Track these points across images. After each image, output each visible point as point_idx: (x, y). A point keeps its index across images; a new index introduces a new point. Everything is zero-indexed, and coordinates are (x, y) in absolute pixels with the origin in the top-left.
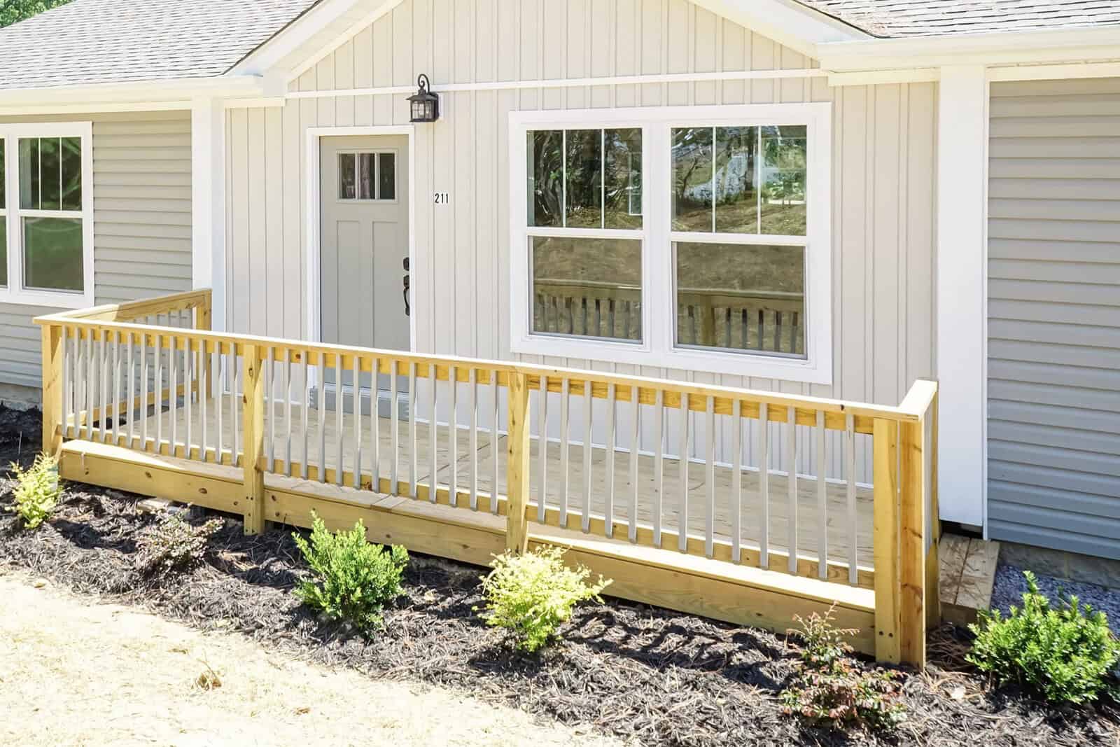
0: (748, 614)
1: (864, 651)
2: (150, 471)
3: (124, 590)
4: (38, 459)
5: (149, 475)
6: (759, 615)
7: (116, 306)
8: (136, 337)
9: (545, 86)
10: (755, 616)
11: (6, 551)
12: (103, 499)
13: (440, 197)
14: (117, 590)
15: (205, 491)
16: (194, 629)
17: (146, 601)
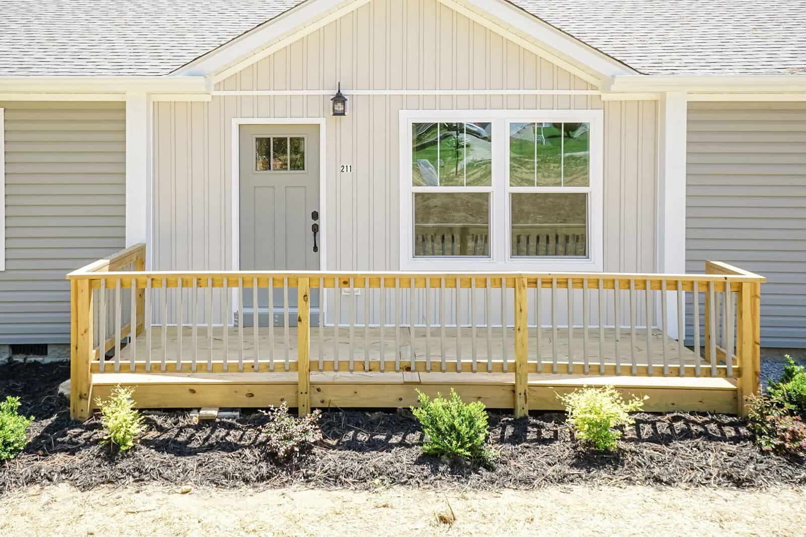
0: (666, 405)
1: (730, 413)
2: (192, 387)
3: (268, 478)
4: (114, 392)
5: (193, 391)
6: (673, 404)
7: (108, 261)
8: (185, 281)
9: (424, 94)
10: (671, 406)
11: (122, 473)
12: (154, 417)
13: (345, 168)
14: (261, 479)
15: (252, 395)
16: (358, 491)
17: (294, 481)
